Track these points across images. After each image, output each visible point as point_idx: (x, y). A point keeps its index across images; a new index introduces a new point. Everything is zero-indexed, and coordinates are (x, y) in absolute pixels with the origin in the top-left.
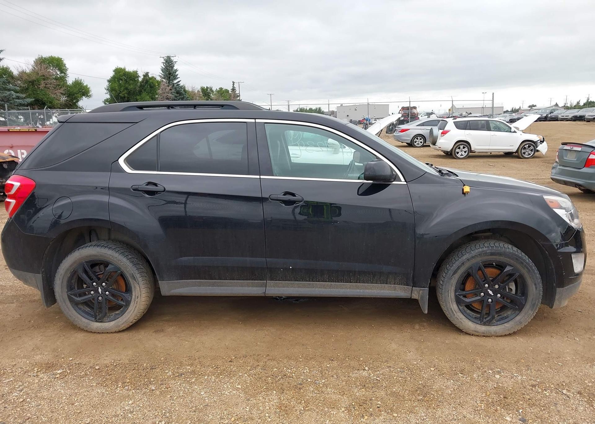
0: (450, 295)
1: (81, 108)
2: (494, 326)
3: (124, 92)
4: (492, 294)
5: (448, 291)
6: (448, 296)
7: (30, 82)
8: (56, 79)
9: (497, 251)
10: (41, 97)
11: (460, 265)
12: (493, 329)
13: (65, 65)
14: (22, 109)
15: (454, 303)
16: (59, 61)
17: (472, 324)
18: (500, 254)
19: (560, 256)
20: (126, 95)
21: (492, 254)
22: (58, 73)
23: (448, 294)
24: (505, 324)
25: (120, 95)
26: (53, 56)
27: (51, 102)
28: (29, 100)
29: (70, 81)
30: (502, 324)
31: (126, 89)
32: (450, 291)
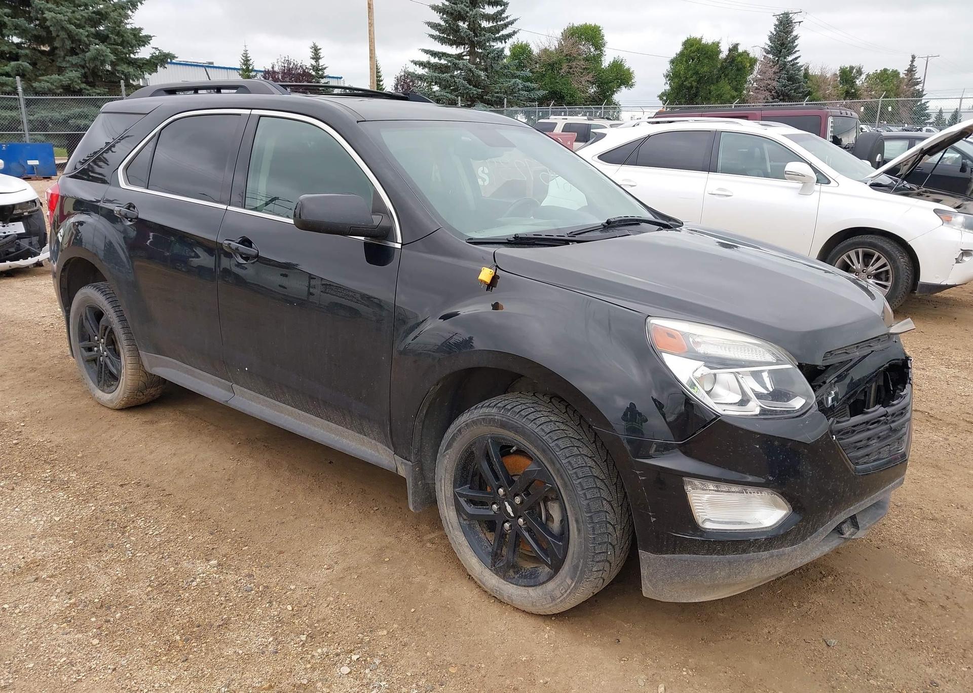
0: (443, 488)
1: (617, 105)
2: (512, 583)
3: (692, 79)
4: (512, 515)
5: (441, 481)
6: (441, 489)
7: (549, 65)
8: (586, 59)
9: (510, 422)
10: (559, 87)
11: (455, 432)
12: (510, 590)
13: (603, 36)
14: (528, 105)
15: (451, 508)
16: (595, 30)
17: (477, 564)
18: (516, 430)
19: (638, 472)
20: (694, 84)
21: (503, 425)
22: (592, 50)
23: (441, 486)
24: (530, 590)
25: (685, 83)
26: (588, 24)
27: (572, 96)
28: (542, 93)
29: (607, 61)
30: (525, 586)
31: (697, 73)
32: (443, 481)
